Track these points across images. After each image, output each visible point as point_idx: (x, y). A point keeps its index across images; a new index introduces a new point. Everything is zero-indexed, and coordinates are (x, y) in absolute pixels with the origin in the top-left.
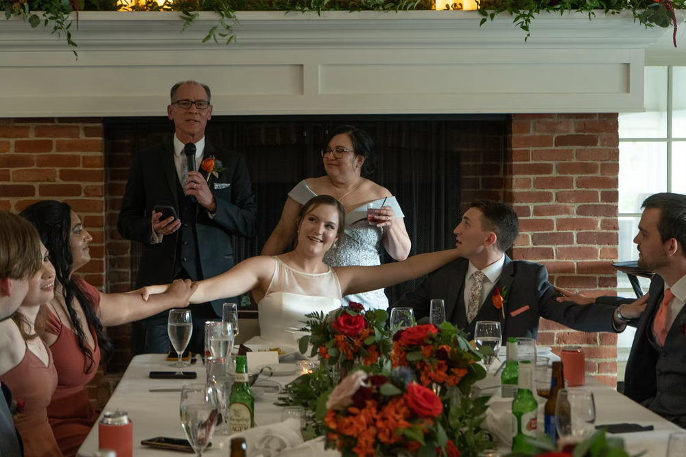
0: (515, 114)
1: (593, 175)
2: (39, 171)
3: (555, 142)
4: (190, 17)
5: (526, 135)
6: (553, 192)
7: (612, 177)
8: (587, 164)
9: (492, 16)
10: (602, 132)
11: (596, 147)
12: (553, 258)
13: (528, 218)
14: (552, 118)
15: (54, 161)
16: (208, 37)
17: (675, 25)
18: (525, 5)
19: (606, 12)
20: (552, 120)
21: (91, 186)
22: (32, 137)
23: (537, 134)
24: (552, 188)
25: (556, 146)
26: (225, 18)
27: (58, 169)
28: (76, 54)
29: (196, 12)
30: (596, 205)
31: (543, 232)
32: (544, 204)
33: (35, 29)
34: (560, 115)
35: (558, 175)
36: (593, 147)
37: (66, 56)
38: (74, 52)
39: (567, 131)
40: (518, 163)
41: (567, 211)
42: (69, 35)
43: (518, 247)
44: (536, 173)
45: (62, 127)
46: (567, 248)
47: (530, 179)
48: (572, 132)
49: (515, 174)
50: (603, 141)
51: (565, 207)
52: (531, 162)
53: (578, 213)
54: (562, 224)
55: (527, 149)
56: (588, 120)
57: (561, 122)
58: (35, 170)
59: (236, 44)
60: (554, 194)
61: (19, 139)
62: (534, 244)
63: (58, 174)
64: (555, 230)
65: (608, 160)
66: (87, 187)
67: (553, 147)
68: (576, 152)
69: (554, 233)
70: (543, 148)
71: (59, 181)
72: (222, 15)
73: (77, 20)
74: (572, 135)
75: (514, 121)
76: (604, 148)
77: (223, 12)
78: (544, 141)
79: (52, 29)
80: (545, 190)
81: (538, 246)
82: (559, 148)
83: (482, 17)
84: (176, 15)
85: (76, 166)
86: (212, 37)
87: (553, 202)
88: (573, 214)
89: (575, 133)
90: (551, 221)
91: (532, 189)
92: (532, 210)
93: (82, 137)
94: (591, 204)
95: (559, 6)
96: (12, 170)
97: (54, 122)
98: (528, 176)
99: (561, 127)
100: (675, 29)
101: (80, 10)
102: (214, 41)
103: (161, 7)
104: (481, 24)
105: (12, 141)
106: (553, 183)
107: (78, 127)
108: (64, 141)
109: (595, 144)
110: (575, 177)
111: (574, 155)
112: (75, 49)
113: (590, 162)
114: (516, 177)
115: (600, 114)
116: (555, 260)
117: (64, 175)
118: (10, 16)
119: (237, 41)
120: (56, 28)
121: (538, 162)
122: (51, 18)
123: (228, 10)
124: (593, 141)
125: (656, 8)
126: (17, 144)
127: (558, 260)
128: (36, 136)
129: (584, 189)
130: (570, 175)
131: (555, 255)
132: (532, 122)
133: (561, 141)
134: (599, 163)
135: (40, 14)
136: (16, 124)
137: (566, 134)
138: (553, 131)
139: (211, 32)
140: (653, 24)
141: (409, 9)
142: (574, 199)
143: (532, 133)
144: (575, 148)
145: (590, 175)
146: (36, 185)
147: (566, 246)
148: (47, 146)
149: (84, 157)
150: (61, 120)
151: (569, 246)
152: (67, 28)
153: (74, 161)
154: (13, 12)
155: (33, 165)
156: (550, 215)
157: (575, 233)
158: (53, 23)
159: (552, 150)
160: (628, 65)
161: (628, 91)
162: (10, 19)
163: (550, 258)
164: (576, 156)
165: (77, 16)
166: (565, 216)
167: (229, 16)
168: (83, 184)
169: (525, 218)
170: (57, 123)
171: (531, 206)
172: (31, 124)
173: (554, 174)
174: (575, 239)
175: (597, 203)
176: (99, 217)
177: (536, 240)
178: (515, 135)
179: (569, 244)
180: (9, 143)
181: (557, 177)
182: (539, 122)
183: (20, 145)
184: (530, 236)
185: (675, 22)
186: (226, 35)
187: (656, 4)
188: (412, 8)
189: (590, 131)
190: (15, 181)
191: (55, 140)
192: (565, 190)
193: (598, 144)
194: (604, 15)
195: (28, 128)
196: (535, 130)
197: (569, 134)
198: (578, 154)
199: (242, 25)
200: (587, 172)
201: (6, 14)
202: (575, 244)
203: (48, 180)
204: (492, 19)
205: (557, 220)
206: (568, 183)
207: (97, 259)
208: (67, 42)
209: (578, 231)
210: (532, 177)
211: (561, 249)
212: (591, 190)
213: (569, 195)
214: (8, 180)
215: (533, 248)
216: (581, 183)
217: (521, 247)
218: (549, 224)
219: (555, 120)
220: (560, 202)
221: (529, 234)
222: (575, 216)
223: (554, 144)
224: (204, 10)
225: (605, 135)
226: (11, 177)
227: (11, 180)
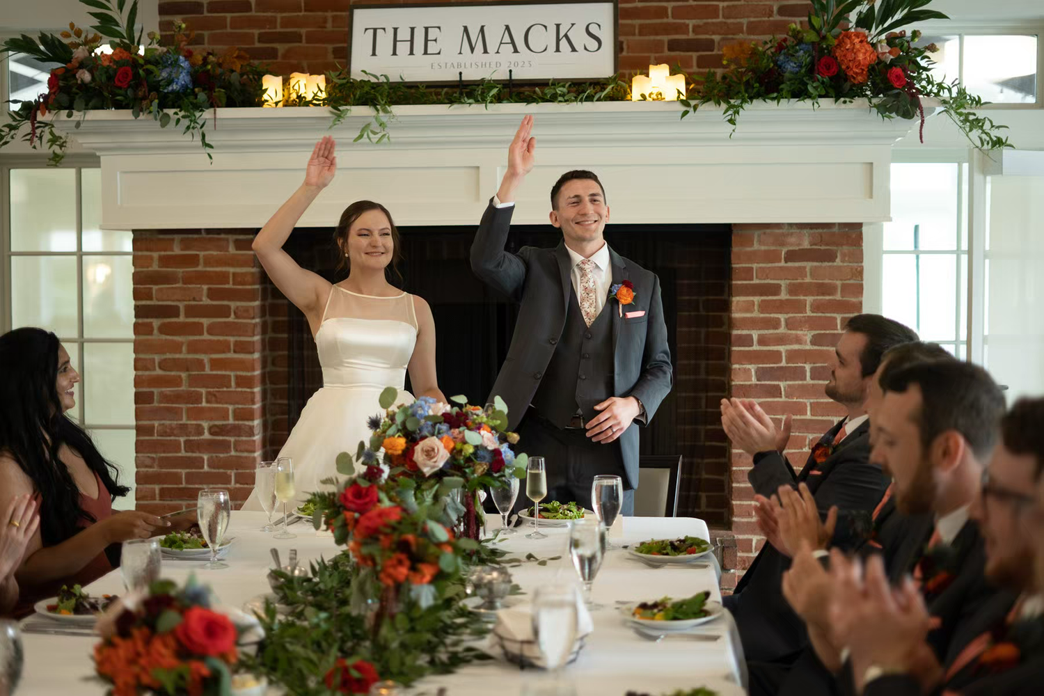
0: (735, 224)
1: (831, 297)
2: (184, 289)
3: (785, 258)
4: (339, 112)
5: (749, 249)
6: (782, 317)
7: (854, 300)
8: (823, 284)
9: (695, 108)
10: (842, 245)
11: (835, 264)
12: (781, 397)
13: (751, 349)
14: (781, 228)
15: (202, 278)
16: (361, 136)
17: (922, 117)
18: (736, 95)
19: (836, 101)
20: (781, 231)
21: (242, 307)
22: (177, 251)
23: (763, 248)
24: (781, 313)
25: (786, 262)
26: (381, 114)
27: (205, 287)
28: (211, 157)
29: (348, 107)
30: (834, 334)
31: (768, 365)
32: (771, 331)
33: (164, 129)
34: (791, 225)
35: (788, 297)
36: (830, 264)
37: (199, 159)
38: (209, 155)
39: (799, 245)
40: (739, 282)
41: (798, 340)
42: (203, 136)
43: (738, 383)
44: (761, 295)
45: (210, 239)
46: (799, 385)
47: (753, 301)
48: (806, 245)
49: (735, 296)
50: (844, 255)
51: (797, 335)
52: (755, 281)
53: (813, 343)
54: (792, 356)
55: (750, 265)
56: (825, 230)
57: (792, 234)
58: (180, 288)
59: (390, 143)
60: (782, 320)
61: (163, 253)
62: (758, 380)
63: (205, 292)
64: (783, 364)
65: (849, 279)
66: (237, 308)
67: (783, 264)
68: (811, 269)
69: (782, 368)
70: (770, 265)
71: (206, 301)
72: (378, 110)
73: (215, 118)
74: (807, 249)
75: (735, 232)
76: (845, 264)
77: (378, 107)
78: (771, 257)
79: (184, 129)
80: (772, 315)
81: (763, 383)
82: (790, 264)
83: (684, 109)
84: (325, 111)
85: (225, 284)
86: (365, 136)
87: (782, 330)
88: (806, 343)
89: (809, 247)
90: (779, 353)
91: (756, 314)
92: (755, 338)
93: (232, 250)
94: (828, 332)
95: (775, 95)
96: (155, 287)
97: (201, 233)
98: (751, 298)
99: (793, 240)
100: (923, 122)
101: (218, 107)
102: (368, 140)
103: (310, 102)
104: (682, 118)
105: (155, 255)
106: (781, 307)
107: (227, 240)
108: (212, 255)
109: (834, 261)
110: (809, 299)
111: (808, 274)
112: (209, 150)
113: (827, 281)
114: (737, 300)
115: (840, 224)
116: (783, 399)
117: (212, 294)
118: (138, 116)
119: (392, 140)
120: (188, 128)
121: (763, 282)
122: (183, 117)
123: (384, 105)
124: (830, 257)
125: (898, 95)
126: (161, 259)
127: (787, 400)
128: (182, 250)
129: (820, 314)
130: (802, 298)
131: (783, 393)
132: (756, 233)
133: (791, 256)
134: (839, 283)
135: (171, 112)
136: (161, 236)
137: (797, 248)
138: (783, 244)
139: (363, 130)
140: (894, 115)
141: (597, 101)
142: (807, 326)
143: (756, 246)
144: (808, 265)
145: (827, 298)
146: (181, 305)
147: (797, 382)
148: (193, 260)
149: (234, 274)
150: (209, 231)
151: (800, 382)
152: (201, 127)
153: (223, 278)
154: (141, 110)
155: (179, 282)
156: (778, 345)
157: (808, 367)
158: (186, 122)
159: (780, 267)
160: (872, 164)
161: (871, 196)
162: (139, 118)
163: (777, 397)
164: (811, 275)
165: (215, 113)
166: (796, 347)
167: (385, 111)
168: (233, 305)
169: (747, 349)
170: (204, 235)
171: (755, 335)
172: (176, 236)
173: (784, 296)
174: (808, 374)
175: (836, 332)
176: (250, 342)
177: (761, 374)
178: (735, 249)
179: (801, 380)
180: (151, 258)
181: (787, 300)
182: (765, 233)
183: (165, 261)
184: (753, 370)
185: (922, 113)
186: (378, 133)
187: (897, 91)
188: (599, 100)
189: (827, 245)
190: (158, 300)
191: (202, 254)
192: (796, 315)
193: (838, 260)
194: (834, 106)
195: (173, 240)
196: (760, 242)
197: (801, 247)
198: (814, 273)
199: (400, 122)
200: (823, 294)
201: (133, 113)
202: (809, 381)
203: (194, 299)
204: (695, 111)
205: (787, 351)
206: (799, 307)
207: (248, 390)
208: (201, 143)
209: (812, 365)
210: (757, 299)
211: (789, 386)
212: (829, 315)
213: (801, 322)
214: (150, 298)
215: (757, 385)
216: (817, 307)
217: (742, 383)
218: (776, 356)
219: (784, 231)
220: (791, 330)
221: (752, 368)
222: (808, 347)
223: (783, 260)
224: (357, 105)
225: (846, 249)
226: (154, 296)
227: (154, 299)
